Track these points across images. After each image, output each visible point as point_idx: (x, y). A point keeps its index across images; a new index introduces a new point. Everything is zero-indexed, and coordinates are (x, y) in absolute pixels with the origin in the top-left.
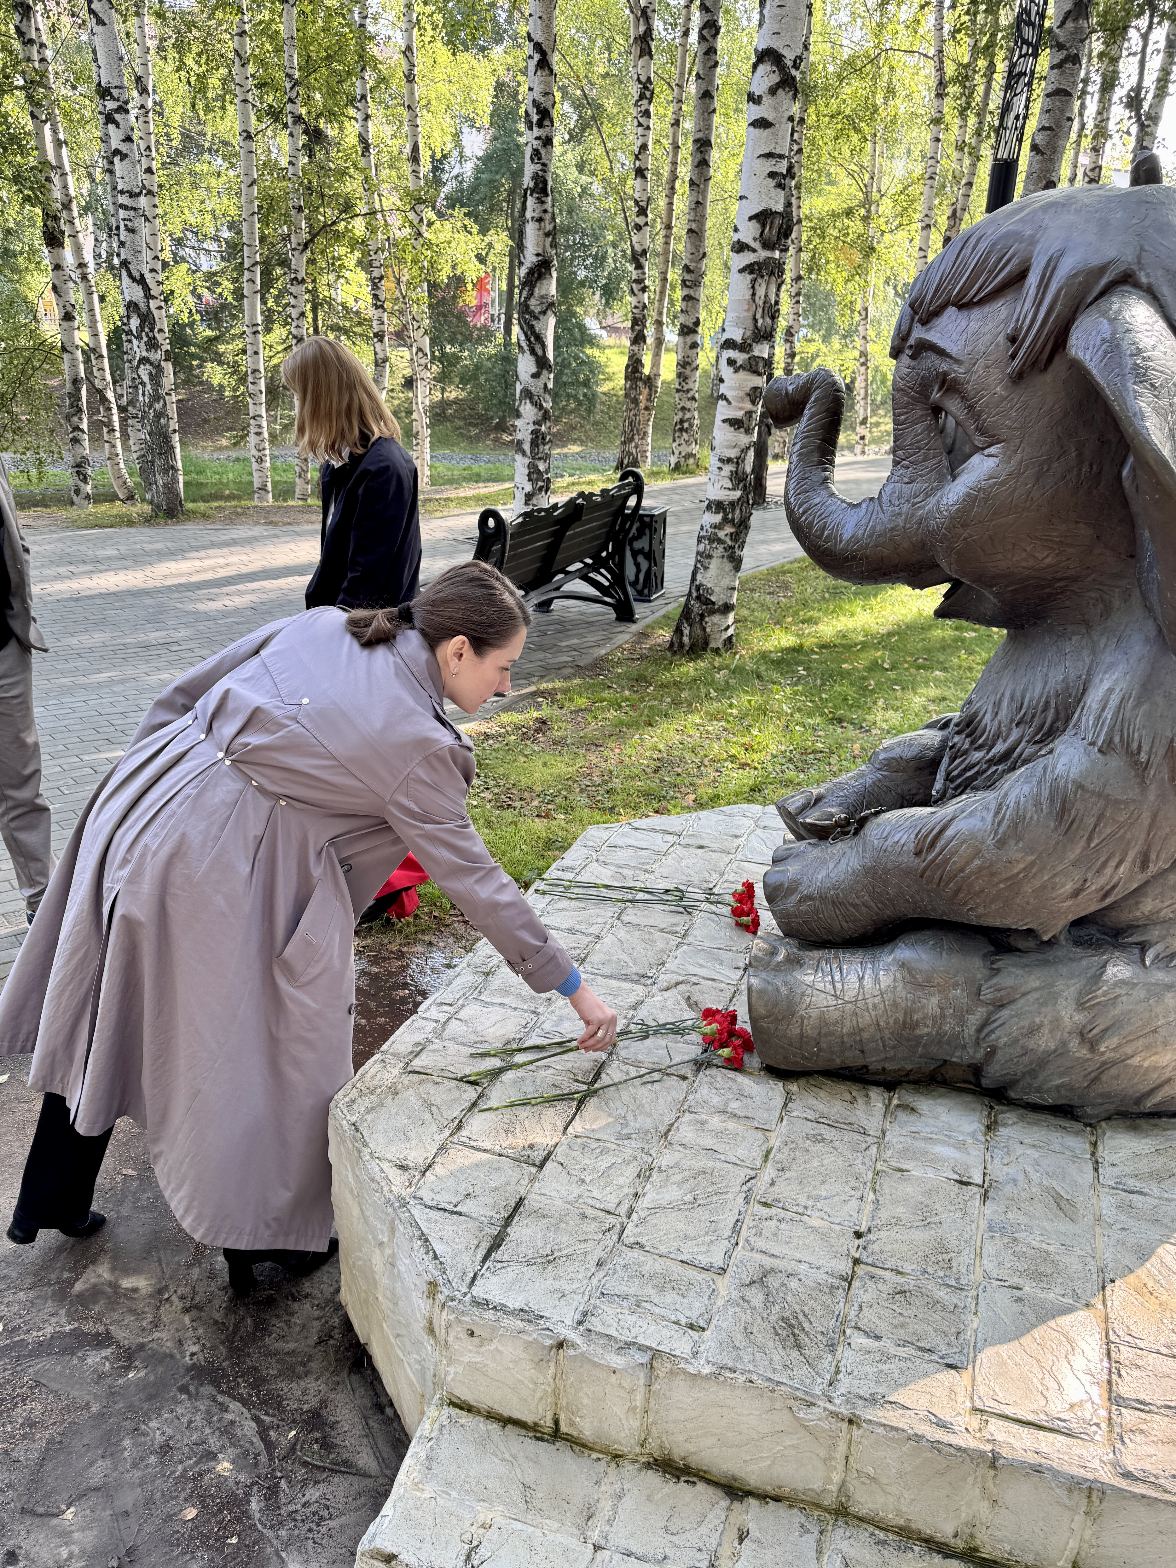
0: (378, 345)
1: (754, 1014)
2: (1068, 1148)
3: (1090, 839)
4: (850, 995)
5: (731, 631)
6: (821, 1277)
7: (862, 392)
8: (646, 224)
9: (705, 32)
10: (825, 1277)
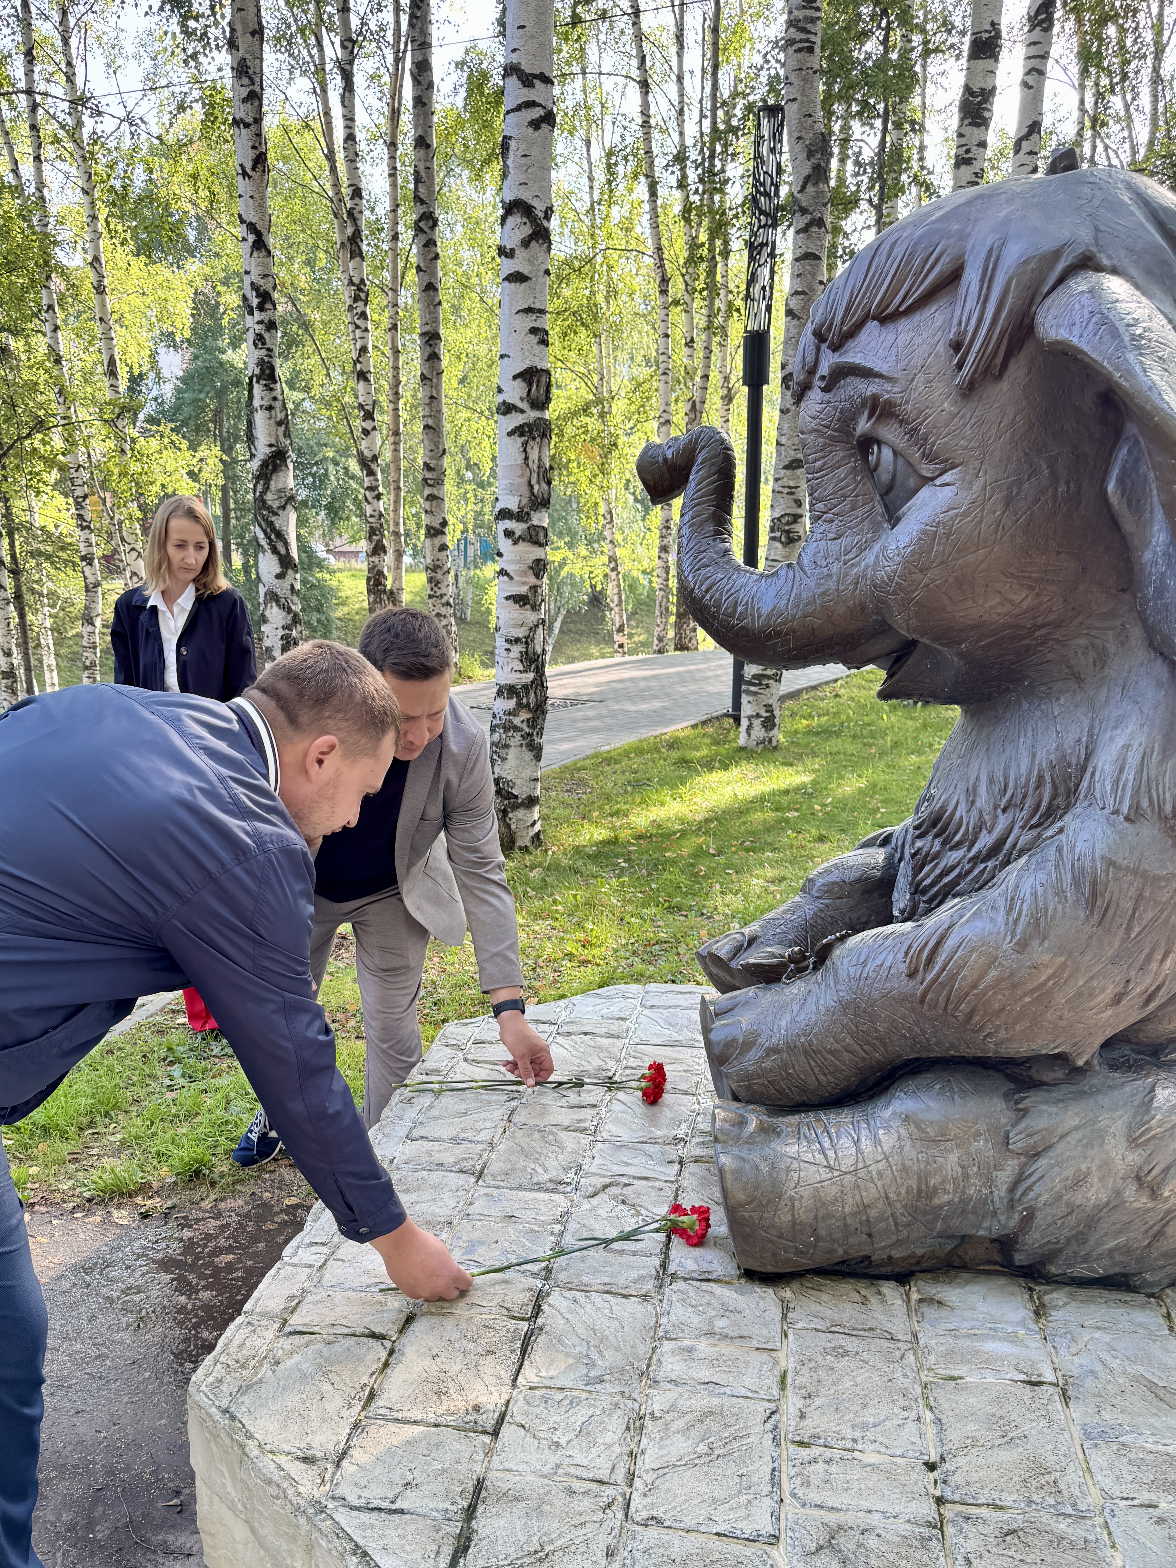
0: (87, 570)
1: (731, 1202)
2: (1141, 1325)
3: (1129, 929)
4: (847, 1164)
5: (537, 827)
6: (905, 1529)
7: (616, 598)
8: (374, 428)
9: (422, 224)
10: (908, 1526)
